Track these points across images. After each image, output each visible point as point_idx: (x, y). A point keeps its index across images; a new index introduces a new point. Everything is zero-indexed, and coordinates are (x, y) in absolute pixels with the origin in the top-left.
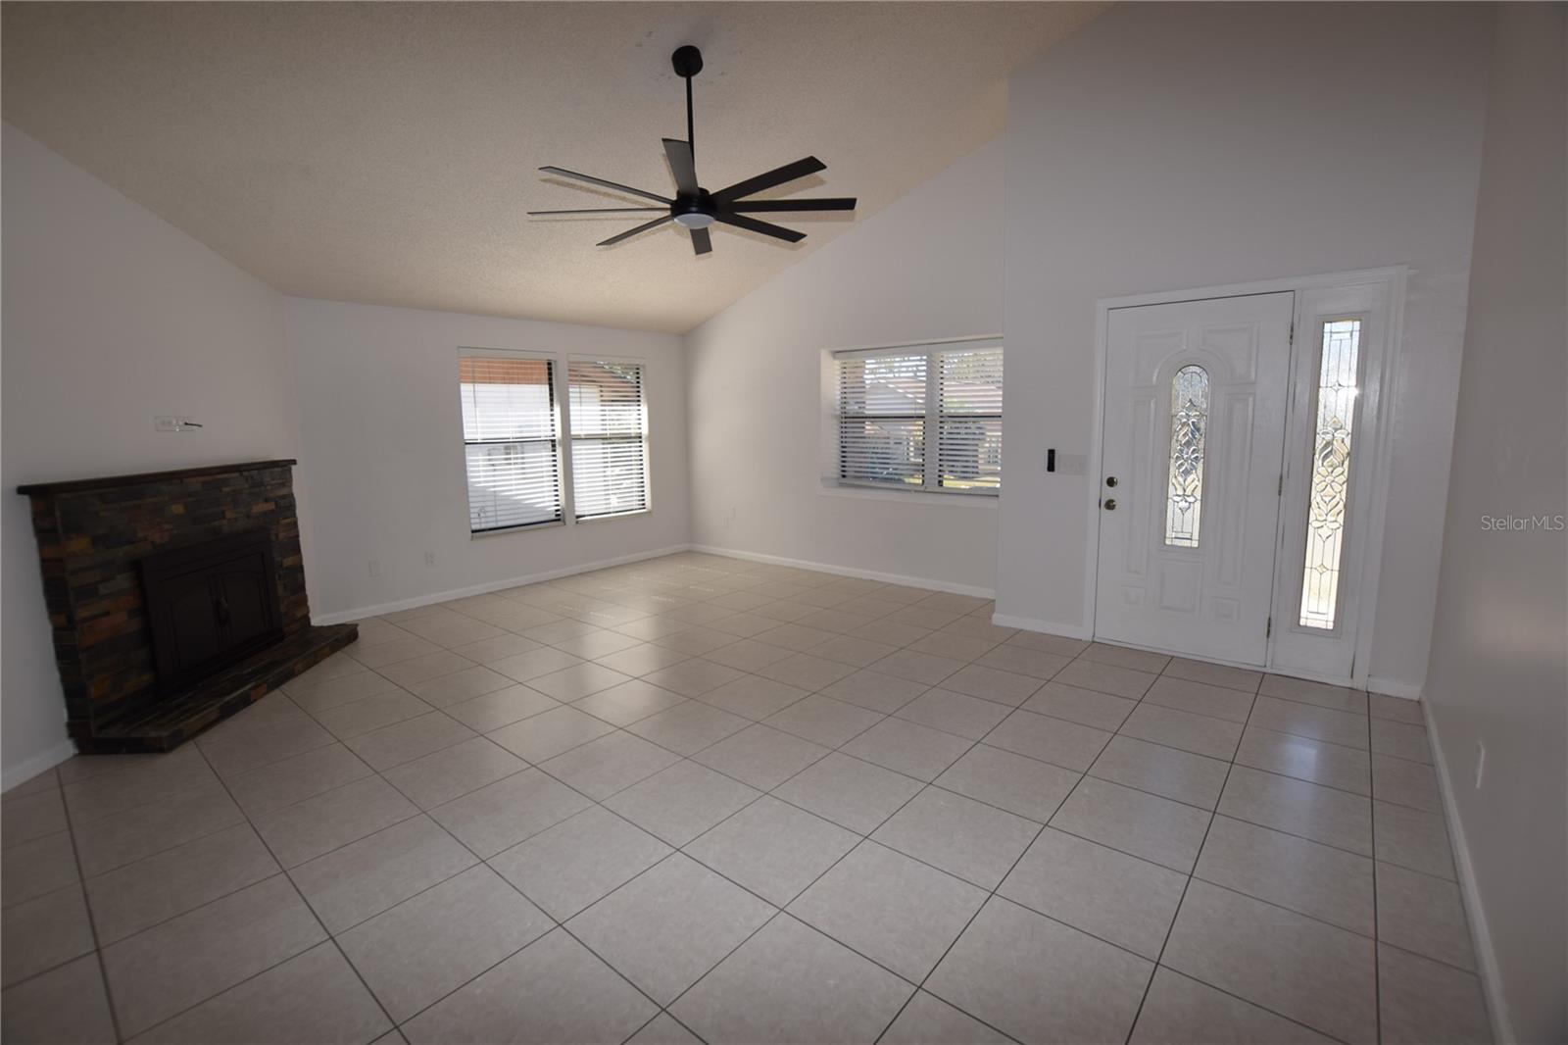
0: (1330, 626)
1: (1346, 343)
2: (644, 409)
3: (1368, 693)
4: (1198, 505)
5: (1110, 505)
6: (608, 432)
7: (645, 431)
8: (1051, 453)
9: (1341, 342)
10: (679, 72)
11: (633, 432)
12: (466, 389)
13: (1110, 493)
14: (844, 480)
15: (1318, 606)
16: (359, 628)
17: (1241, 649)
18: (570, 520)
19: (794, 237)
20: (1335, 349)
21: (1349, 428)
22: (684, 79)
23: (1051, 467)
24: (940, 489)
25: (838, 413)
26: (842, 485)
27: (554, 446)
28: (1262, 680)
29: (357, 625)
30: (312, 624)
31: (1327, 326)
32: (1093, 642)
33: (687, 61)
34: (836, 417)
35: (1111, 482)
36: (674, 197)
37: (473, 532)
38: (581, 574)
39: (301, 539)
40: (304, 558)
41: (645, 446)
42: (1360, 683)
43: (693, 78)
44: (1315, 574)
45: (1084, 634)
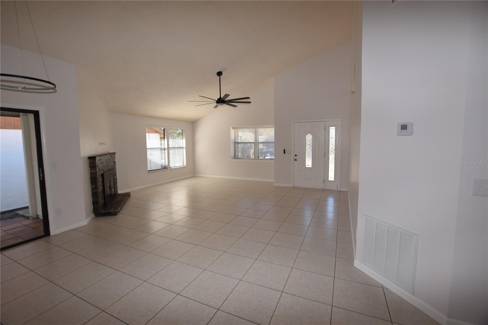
0: (333, 180)
1: (333, 131)
2: (184, 140)
3: (340, 191)
4: (311, 159)
5: (296, 160)
6: (177, 146)
7: (184, 146)
8: (284, 150)
9: (332, 131)
10: (218, 76)
11: (182, 146)
12: (147, 134)
13: (296, 158)
14: (235, 157)
15: (331, 177)
16: (131, 193)
17: (319, 185)
18: (169, 168)
19: (235, 106)
20: (331, 131)
21: (334, 145)
22: (219, 77)
23: (284, 153)
24: (258, 159)
25: (234, 142)
26: (235, 158)
27: (165, 150)
28: (323, 190)
29: (130, 193)
30: (118, 193)
31: (330, 127)
32: (294, 187)
33: (219, 74)
34: (233, 143)
35: (296, 155)
36: (217, 100)
37: (148, 171)
38: (171, 182)
39: (117, 172)
40: (117, 177)
41: (185, 150)
42: (339, 189)
43: (221, 76)
44: (331, 171)
45: (291, 185)
